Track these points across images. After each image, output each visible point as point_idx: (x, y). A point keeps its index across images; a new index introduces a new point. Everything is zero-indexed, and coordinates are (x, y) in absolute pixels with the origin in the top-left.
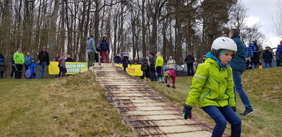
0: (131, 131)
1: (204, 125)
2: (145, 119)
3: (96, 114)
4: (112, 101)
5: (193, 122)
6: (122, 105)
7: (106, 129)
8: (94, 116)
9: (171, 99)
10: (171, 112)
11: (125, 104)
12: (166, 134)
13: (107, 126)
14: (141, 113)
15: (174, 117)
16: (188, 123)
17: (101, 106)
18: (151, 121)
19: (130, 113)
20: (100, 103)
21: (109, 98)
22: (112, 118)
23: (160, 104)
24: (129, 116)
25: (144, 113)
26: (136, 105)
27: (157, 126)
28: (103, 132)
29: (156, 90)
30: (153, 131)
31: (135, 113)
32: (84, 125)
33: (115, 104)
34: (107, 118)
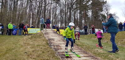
0: (60, 59)
1: (92, 57)
3: (44, 51)
5: (87, 55)
6: (56, 47)
7: (48, 58)
8: (43, 52)
9: (78, 45)
10: (78, 51)
13: (49, 57)
15: (79, 53)
16: (85, 56)
17: (46, 48)
19: (59, 51)
20: (46, 47)
21: (50, 44)
22: (51, 53)
24: (59, 52)
26: (62, 47)
27: (71, 57)
31: (61, 51)
32: (38, 56)
33: (53, 47)
34: (49, 53)
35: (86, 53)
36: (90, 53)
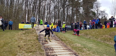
0: (44, 51)
1: (70, 49)
2: (50, 47)
5: (66, 48)
6: (43, 42)
8: (32, 46)
9: (62, 40)
10: (60, 45)
12: (55, 52)
13: (36, 49)
15: (61, 47)
16: (64, 49)
17: (35, 42)
18: (52, 48)
19: (45, 45)
21: (39, 39)
23: (57, 42)
24: (45, 46)
25: (50, 45)
26: (48, 42)
27: (53, 50)
28: (34, 51)
29: (57, 36)
30: (51, 51)
31: (47, 45)
32: (28, 49)
33: (41, 42)
34: (37, 46)
35: (66, 47)
36: (69, 47)
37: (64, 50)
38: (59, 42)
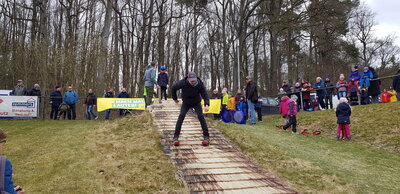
0: (183, 186)
1: (273, 180)
2: (204, 173)
3: (147, 167)
4: (169, 151)
5: (260, 177)
6: (180, 156)
7: (155, 185)
8: (145, 169)
9: (243, 148)
10: (238, 165)
11: (184, 155)
12: (222, 190)
13: (157, 181)
14: (200, 166)
15: (240, 170)
16: (253, 177)
17: (154, 157)
18: (211, 175)
19: (188, 166)
20: (154, 154)
21: (166, 148)
22: (165, 172)
23: (227, 154)
24: (186, 170)
25: (205, 166)
26: (197, 156)
27: (215, 181)
28: (151, 187)
29: (227, 136)
30: (208, 187)
31: (194, 166)
32: (131, 180)
33: (173, 155)
34: (160, 171)
35: (260, 172)
36: (271, 173)
37: (252, 184)
38: (232, 155)
